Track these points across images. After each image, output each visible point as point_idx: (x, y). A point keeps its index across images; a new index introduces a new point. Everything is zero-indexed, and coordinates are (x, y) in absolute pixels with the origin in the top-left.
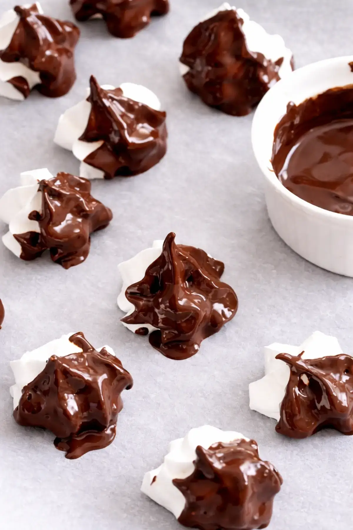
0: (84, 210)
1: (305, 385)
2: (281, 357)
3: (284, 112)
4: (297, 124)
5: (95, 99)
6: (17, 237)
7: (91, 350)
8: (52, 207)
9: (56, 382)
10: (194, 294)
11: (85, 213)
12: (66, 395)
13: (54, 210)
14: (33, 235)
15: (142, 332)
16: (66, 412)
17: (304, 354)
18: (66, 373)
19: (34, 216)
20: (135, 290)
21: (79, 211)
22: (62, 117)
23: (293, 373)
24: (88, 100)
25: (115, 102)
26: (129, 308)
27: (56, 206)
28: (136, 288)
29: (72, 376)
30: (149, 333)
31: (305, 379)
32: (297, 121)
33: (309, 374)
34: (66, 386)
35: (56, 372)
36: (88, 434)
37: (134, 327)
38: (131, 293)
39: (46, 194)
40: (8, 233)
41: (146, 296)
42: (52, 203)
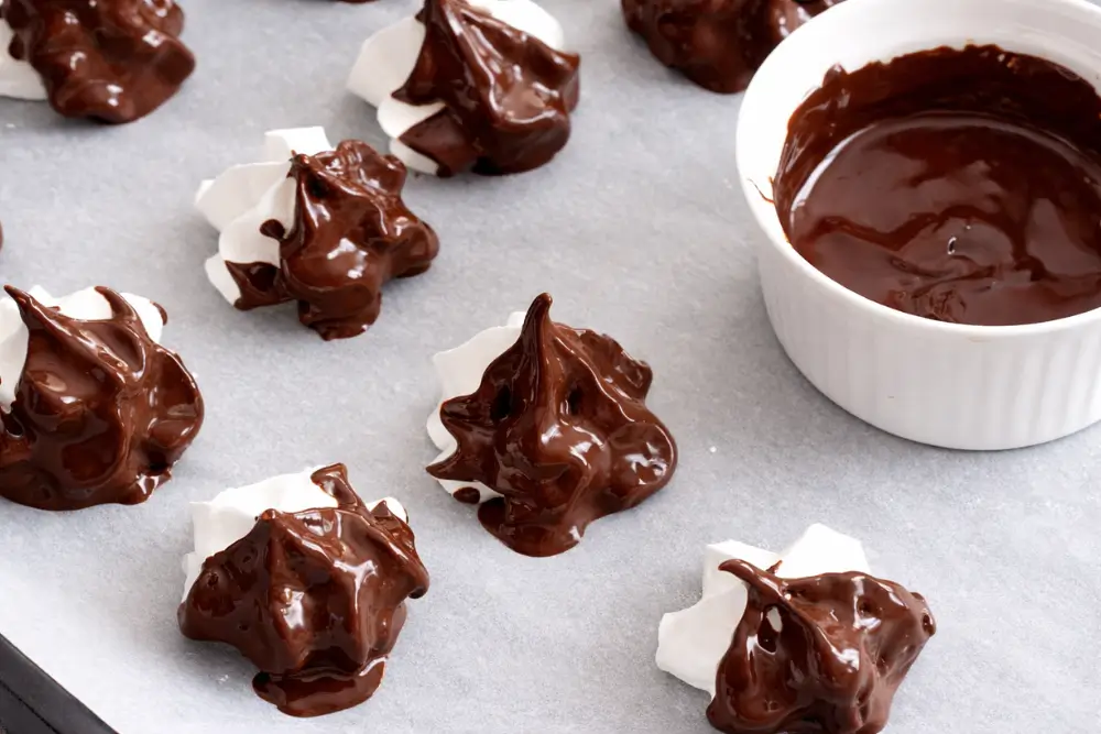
0: (378, 233)
1: (775, 633)
2: (732, 567)
3: (817, 82)
4: (842, 109)
5: (434, 19)
6: (232, 267)
7: (356, 504)
8: (313, 215)
9: (269, 562)
10: (578, 429)
11: (377, 239)
12: (287, 590)
13: (317, 224)
14: (265, 269)
15: (467, 497)
16: (280, 625)
17: (781, 567)
18: (292, 547)
19: (271, 228)
20: (462, 409)
21: (368, 234)
22: (367, 43)
23: (752, 605)
24: (418, 17)
25: (473, 27)
26: (447, 444)
27: (320, 216)
28: (465, 406)
29: (303, 555)
30: (482, 500)
31: (775, 621)
32: (844, 102)
33: (785, 610)
34: (288, 574)
35: (270, 544)
36: (323, 675)
37: (452, 486)
38: (452, 414)
39: (303, 185)
40: (216, 257)
41: (481, 425)
42: (315, 208)
